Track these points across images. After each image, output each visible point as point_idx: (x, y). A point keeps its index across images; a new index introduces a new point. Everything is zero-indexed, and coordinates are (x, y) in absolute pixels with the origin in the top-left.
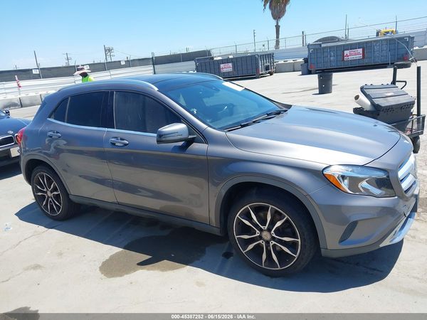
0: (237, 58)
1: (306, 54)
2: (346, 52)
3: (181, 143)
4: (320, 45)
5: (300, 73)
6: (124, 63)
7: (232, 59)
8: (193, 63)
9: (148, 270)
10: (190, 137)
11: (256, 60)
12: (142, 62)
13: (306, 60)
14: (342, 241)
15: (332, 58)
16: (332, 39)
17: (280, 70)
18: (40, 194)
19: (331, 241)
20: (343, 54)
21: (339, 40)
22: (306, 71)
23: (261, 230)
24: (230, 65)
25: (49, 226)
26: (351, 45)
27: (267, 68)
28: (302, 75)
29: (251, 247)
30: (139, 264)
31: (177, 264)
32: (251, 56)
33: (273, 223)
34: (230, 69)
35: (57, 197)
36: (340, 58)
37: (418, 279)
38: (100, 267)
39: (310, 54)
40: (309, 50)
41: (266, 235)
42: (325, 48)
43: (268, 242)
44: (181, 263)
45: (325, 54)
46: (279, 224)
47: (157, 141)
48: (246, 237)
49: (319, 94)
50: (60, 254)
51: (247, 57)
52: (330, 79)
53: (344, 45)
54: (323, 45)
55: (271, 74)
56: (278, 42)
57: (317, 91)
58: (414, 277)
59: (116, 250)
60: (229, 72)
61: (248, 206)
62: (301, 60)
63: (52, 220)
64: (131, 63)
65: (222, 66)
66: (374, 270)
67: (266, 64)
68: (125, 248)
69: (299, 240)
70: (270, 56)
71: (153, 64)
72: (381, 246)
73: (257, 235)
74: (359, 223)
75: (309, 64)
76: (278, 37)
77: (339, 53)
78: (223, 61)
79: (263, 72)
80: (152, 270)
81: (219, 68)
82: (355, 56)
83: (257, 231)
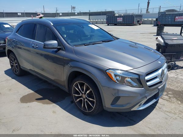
0: (125, 16)
1: (157, 16)
2: (177, 17)
3: (55, 50)
4: (165, 13)
5: (153, 25)
6: (77, 14)
7: (123, 16)
8: (106, 16)
9: (38, 102)
10: (58, 47)
11: (133, 17)
12: (85, 14)
13: (157, 20)
14: (112, 104)
15: (169, 20)
16: (173, 11)
17: (144, 23)
18: (12, 64)
19: (107, 104)
20: (175, 18)
21: (176, 11)
22: (156, 24)
23: (82, 93)
24: (122, 18)
25: (13, 78)
26: (180, 14)
27: (138, 22)
28: (154, 26)
29: (78, 100)
30: (36, 99)
31: (50, 102)
32: (131, 15)
33: (86, 91)
34: (121, 21)
35: (17, 66)
36: (173, 20)
37: (150, 128)
38: (21, 98)
39: (159, 17)
40: (159, 15)
41: (84, 96)
42: (167, 14)
43: (84, 99)
44: (52, 102)
45: (166, 17)
46: (88, 92)
47: (43, 47)
48: (77, 95)
49: (156, 36)
50: (10, 90)
51: (129, 16)
52: (163, 29)
53: (176, 14)
54: (166, 13)
55: (140, 24)
56: (147, 10)
57: (156, 34)
58: (148, 127)
59: (32, 92)
60: (120, 22)
61: (77, 82)
62: (155, 19)
63: (15, 76)
64: (80, 14)
65: (118, 18)
66: (132, 120)
67: (137, 20)
68: (35, 92)
69: (95, 101)
70: (140, 16)
71: (89, 15)
72: (132, 110)
73: (81, 95)
74: (121, 97)
75: (158, 21)
76: (148, 7)
77: (173, 17)
78: (118, 17)
79: (136, 23)
80: (39, 102)
81: (116, 19)
82: (180, 20)
83: (81, 94)
